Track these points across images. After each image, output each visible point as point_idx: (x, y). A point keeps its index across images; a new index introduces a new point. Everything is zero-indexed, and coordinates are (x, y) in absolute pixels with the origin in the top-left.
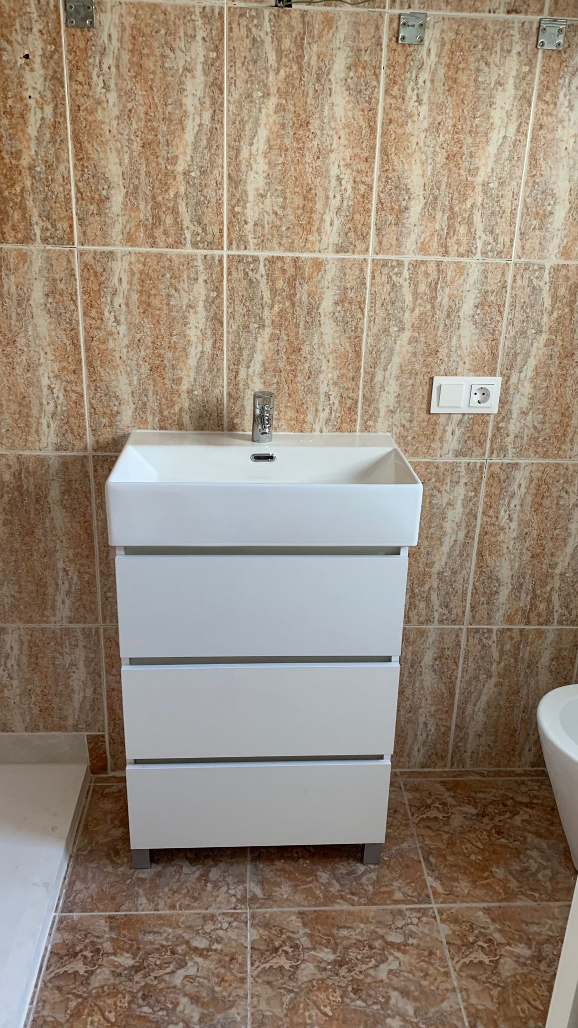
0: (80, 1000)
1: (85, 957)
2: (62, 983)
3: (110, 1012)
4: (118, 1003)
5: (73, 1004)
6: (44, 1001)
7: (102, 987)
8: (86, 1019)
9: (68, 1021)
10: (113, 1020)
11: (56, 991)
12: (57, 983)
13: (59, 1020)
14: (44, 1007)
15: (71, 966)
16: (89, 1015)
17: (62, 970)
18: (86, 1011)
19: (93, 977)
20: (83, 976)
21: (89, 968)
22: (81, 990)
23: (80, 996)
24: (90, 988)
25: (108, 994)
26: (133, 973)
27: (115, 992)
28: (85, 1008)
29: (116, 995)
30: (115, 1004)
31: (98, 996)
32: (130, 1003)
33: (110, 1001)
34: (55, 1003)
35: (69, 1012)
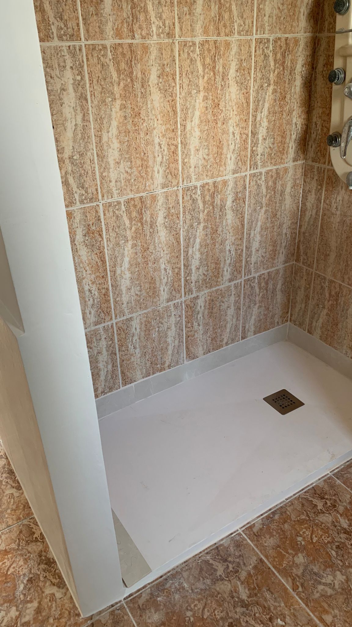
0: (307, 518)
1: (326, 503)
2: (306, 504)
3: (316, 536)
4: (323, 537)
5: (303, 517)
6: (292, 504)
7: (322, 523)
8: (303, 528)
9: (295, 521)
10: (314, 541)
11: (301, 505)
12: (304, 502)
13: (292, 518)
14: (290, 506)
15: (317, 501)
16: (305, 528)
17: (311, 499)
18: (306, 525)
19: (322, 515)
20: (318, 510)
21: (323, 510)
22: (312, 515)
23: (309, 517)
24: (316, 518)
25: (322, 529)
26: (342, 531)
27: (326, 530)
28: (306, 523)
29: (325, 533)
30: (321, 536)
31: (317, 525)
32: (328, 542)
33: (320, 533)
34: (296, 509)
35: (298, 518)
